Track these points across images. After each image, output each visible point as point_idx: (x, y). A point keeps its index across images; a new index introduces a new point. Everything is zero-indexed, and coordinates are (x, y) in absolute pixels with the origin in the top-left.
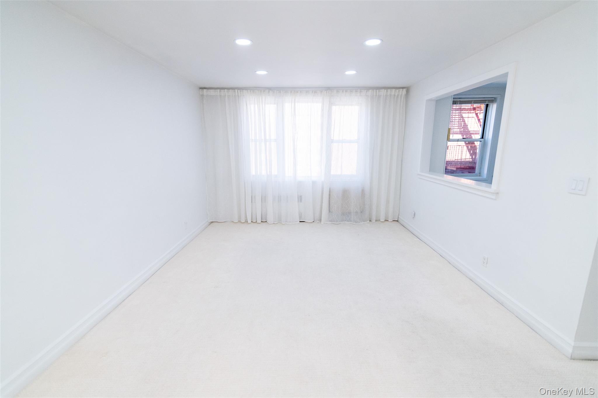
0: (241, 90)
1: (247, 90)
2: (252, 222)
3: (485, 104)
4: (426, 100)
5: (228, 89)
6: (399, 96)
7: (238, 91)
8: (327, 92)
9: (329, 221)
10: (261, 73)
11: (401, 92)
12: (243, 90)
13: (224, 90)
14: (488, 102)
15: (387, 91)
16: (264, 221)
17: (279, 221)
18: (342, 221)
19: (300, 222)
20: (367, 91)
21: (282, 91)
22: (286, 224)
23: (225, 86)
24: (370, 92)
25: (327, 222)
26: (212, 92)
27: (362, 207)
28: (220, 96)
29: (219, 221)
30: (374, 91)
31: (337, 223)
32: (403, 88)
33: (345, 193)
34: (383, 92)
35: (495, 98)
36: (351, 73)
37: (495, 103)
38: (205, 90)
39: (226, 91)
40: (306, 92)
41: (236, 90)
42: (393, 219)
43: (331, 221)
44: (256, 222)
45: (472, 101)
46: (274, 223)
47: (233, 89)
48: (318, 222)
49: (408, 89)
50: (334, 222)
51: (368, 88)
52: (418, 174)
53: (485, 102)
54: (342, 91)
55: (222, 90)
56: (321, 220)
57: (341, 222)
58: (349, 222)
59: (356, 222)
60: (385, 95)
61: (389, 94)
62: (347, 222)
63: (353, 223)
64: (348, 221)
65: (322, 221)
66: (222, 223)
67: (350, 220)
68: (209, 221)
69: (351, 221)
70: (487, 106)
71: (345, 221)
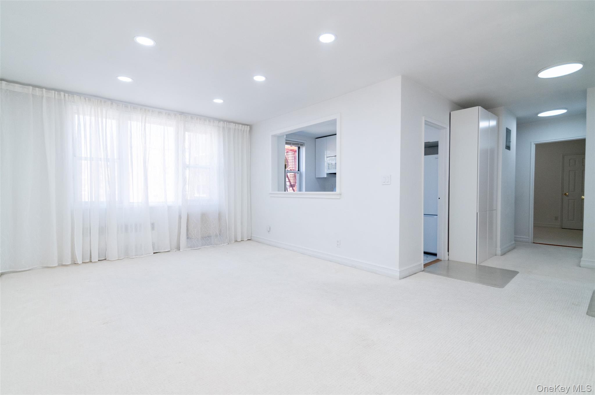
0: (70, 94)
2: (83, 262)
3: (297, 147)
4: (272, 136)
5: (49, 89)
6: (245, 131)
7: (65, 95)
8: (181, 116)
9: (188, 248)
10: (125, 79)
11: (246, 128)
13: (42, 89)
14: (300, 145)
15: (235, 125)
16: (103, 259)
17: (126, 255)
18: (202, 246)
19: (154, 253)
20: (219, 122)
22: (137, 257)
24: (221, 124)
25: (186, 249)
27: (219, 230)
30: (225, 123)
31: (198, 248)
32: (247, 125)
33: (204, 217)
34: (232, 126)
35: (303, 143)
37: (304, 146)
40: (159, 113)
42: (247, 238)
43: (191, 247)
44: (91, 261)
45: (291, 143)
46: (118, 259)
47: (59, 91)
48: (175, 250)
49: (251, 126)
50: (194, 247)
51: (220, 120)
52: (270, 194)
53: (298, 145)
54: (196, 119)
56: (180, 248)
58: (210, 246)
59: (216, 245)
60: (234, 128)
61: (237, 128)
63: (214, 246)
64: (208, 245)
67: (210, 244)
70: (299, 148)
71: (205, 245)
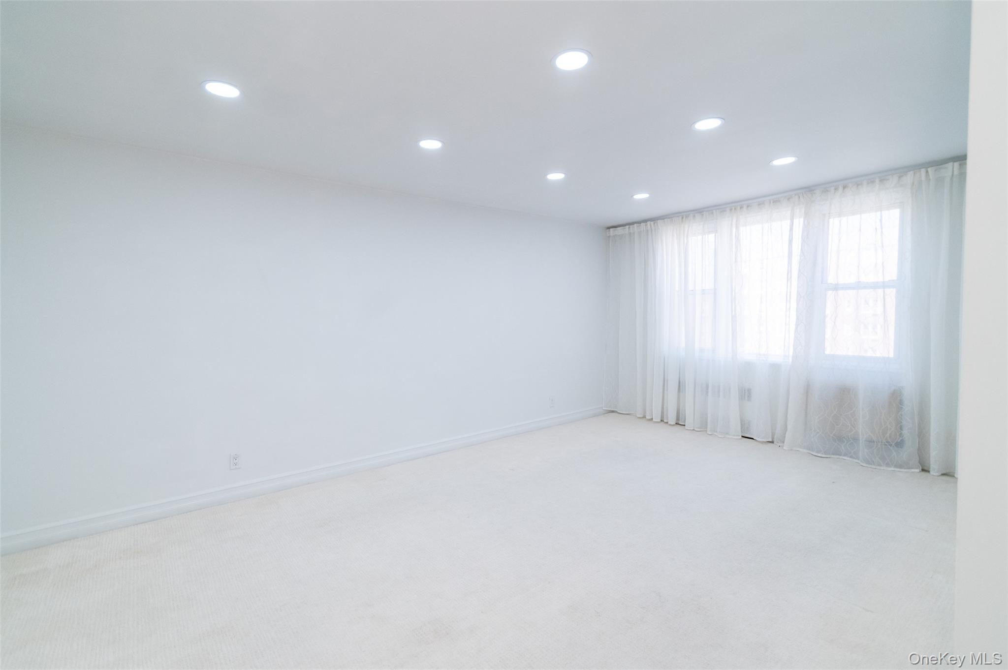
1: (663, 219)
2: (661, 421)
9: (803, 448)
12: (657, 220)
16: (679, 423)
17: (703, 427)
18: (833, 454)
19: (742, 436)
20: (900, 177)
21: (714, 211)
22: (716, 435)
23: (634, 220)
24: (909, 178)
25: (798, 449)
26: (619, 231)
27: (889, 432)
28: (630, 233)
29: (619, 412)
31: (819, 455)
36: (784, 161)
38: (611, 230)
39: (635, 228)
41: (649, 223)
43: (808, 449)
44: (652, 419)
47: (645, 221)
48: (780, 444)
50: (814, 451)
54: (835, 189)
55: (631, 226)
57: (833, 456)
58: (852, 460)
62: (848, 459)
63: (861, 464)
64: (851, 457)
65: (785, 443)
66: (623, 415)
67: (854, 456)
68: (605, 409)
69: (858, 460)
